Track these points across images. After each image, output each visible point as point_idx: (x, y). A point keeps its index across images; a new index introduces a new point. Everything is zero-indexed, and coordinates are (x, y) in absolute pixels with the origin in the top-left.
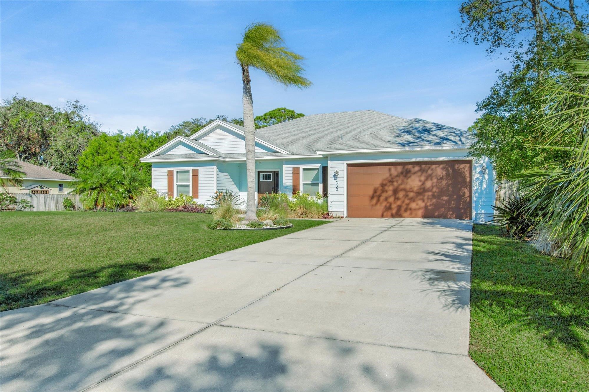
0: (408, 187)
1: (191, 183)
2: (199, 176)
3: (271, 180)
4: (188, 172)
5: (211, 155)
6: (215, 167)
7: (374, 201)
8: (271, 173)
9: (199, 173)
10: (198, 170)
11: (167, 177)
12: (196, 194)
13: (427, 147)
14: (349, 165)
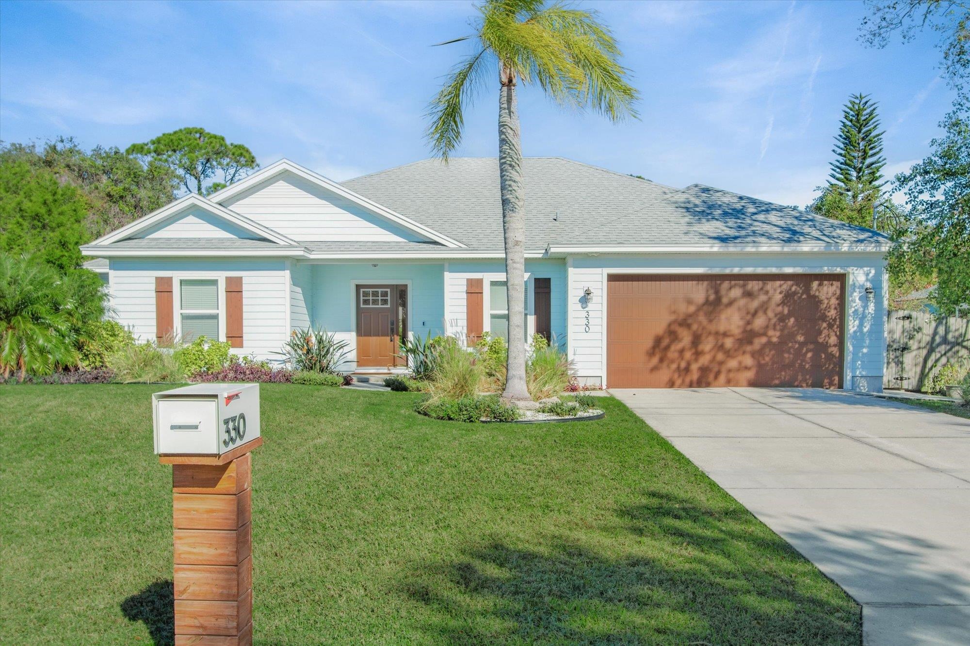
0: (722, 328)
1: (222, 313)
2: (245, 294)
3: (389, 306)
4: (214, 282)
5: (282, 243)
6: (287, 273)
7: (655, 360)
8: (389, 290)
9: (245, 287)
10: (241, 278)
11: (154, 294)
12: (236, 337)
13: (766, 247)
14: (612, 278)
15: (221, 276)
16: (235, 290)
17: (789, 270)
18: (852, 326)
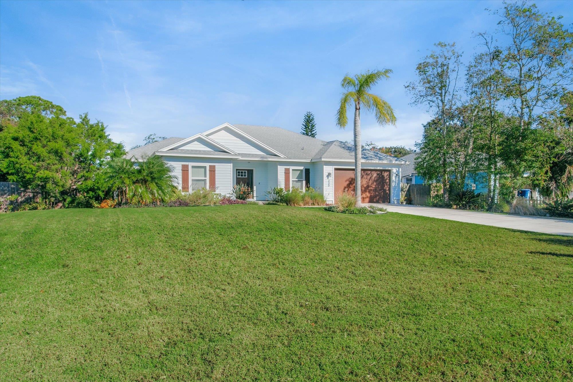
1: (208, 179)
2: (216, 172)
3: (246, 177)
4: (205, 167)
6: (232, 165)
8: (246, 171)
9: (216, 169)
10: (215, 166)
11: (181, 171)
12: (213, 187)
15: (207, 165)
16: (213, 170)
17: (378, 168)
18: (393, 184)
